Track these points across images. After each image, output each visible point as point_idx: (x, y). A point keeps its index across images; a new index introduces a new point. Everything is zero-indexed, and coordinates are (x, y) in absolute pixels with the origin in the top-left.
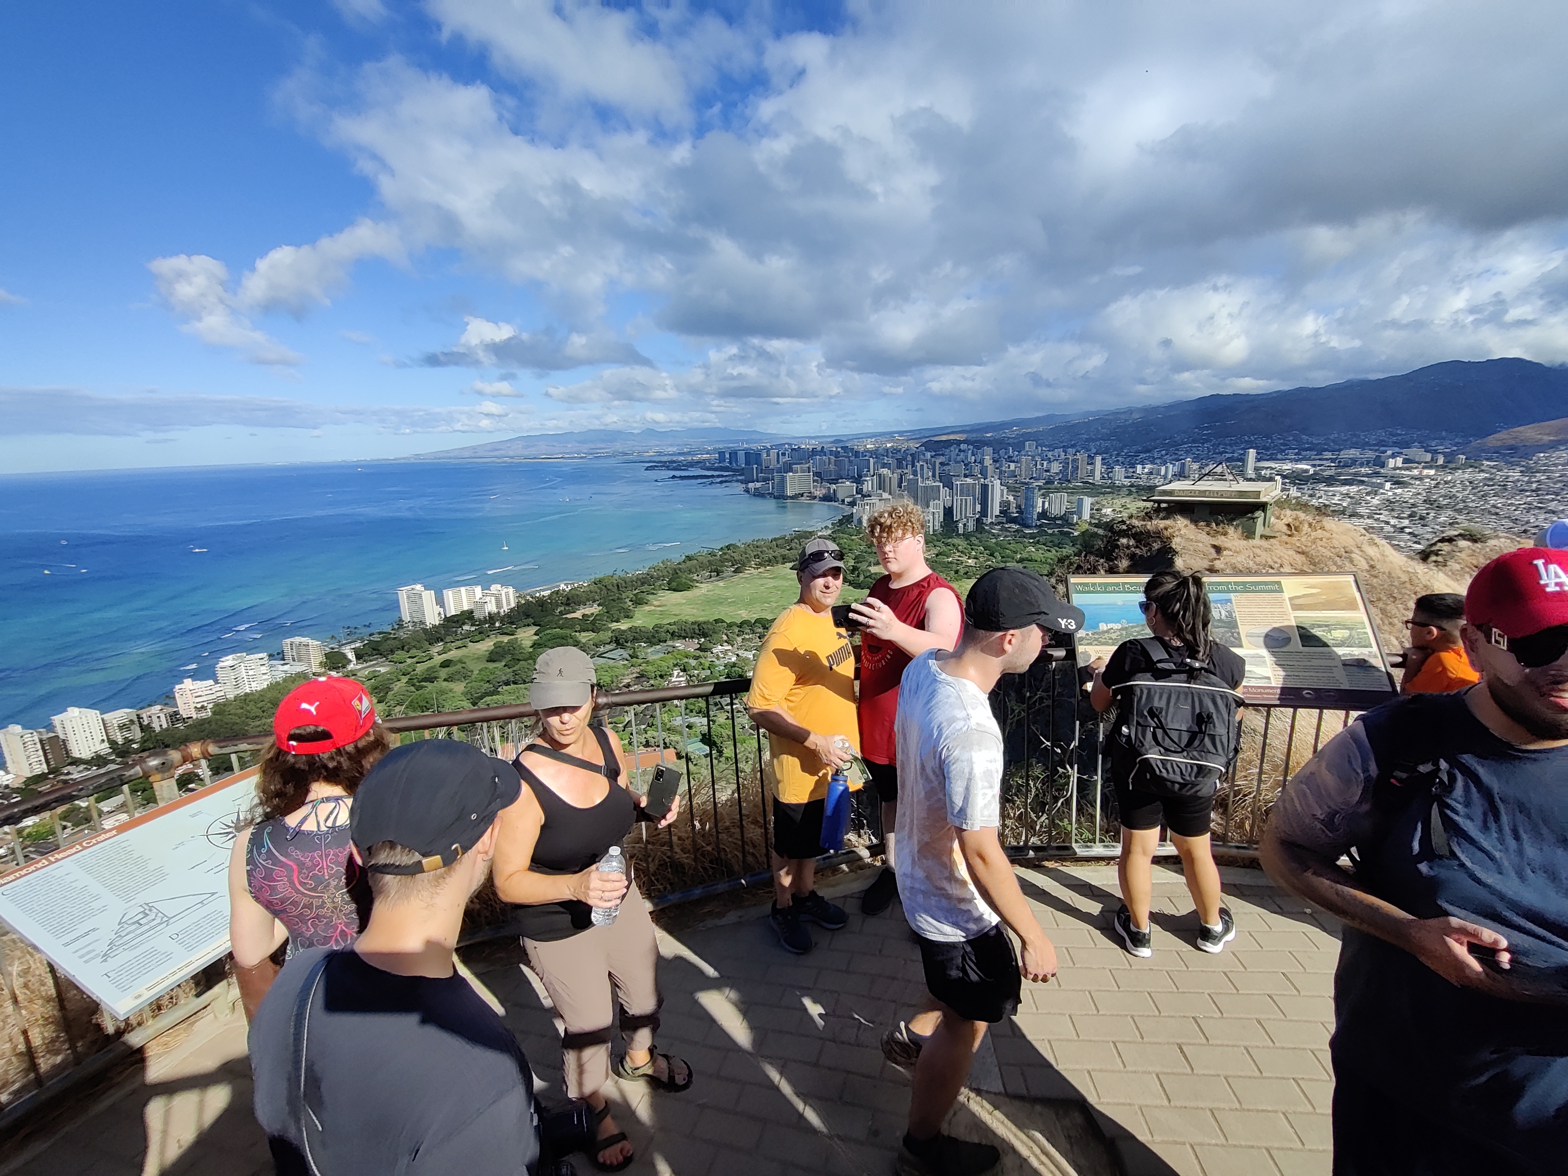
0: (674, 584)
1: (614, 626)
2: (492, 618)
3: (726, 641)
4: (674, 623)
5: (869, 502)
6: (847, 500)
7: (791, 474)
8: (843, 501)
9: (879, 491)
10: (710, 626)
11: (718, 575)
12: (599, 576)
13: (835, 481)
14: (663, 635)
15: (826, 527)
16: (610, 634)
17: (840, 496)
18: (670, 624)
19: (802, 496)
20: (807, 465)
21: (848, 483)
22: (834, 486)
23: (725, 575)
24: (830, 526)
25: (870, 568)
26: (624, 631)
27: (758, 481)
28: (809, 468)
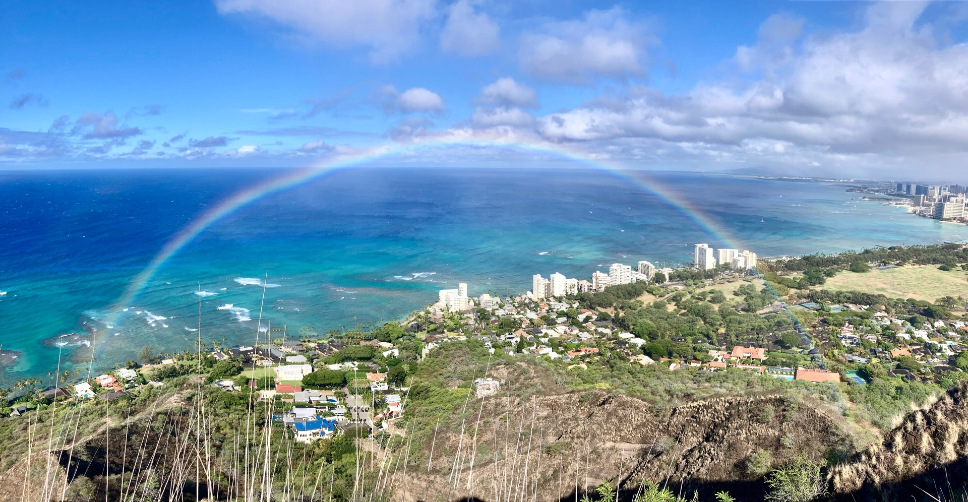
0: (854, 267)
1: (811, 288)
2: (741, 271)
3: (885, 311)
4: (851, 292)
7: (948, 203)
10: (874, 298)
11: (885, 265)
12: (808, 255)
14: (842, 299)
16: (808, 291)
18: (847, 292)
19: (955, 219)
23: (890, 266)
26: (817, 292)
27: (923, 206)
28: (962, 200)
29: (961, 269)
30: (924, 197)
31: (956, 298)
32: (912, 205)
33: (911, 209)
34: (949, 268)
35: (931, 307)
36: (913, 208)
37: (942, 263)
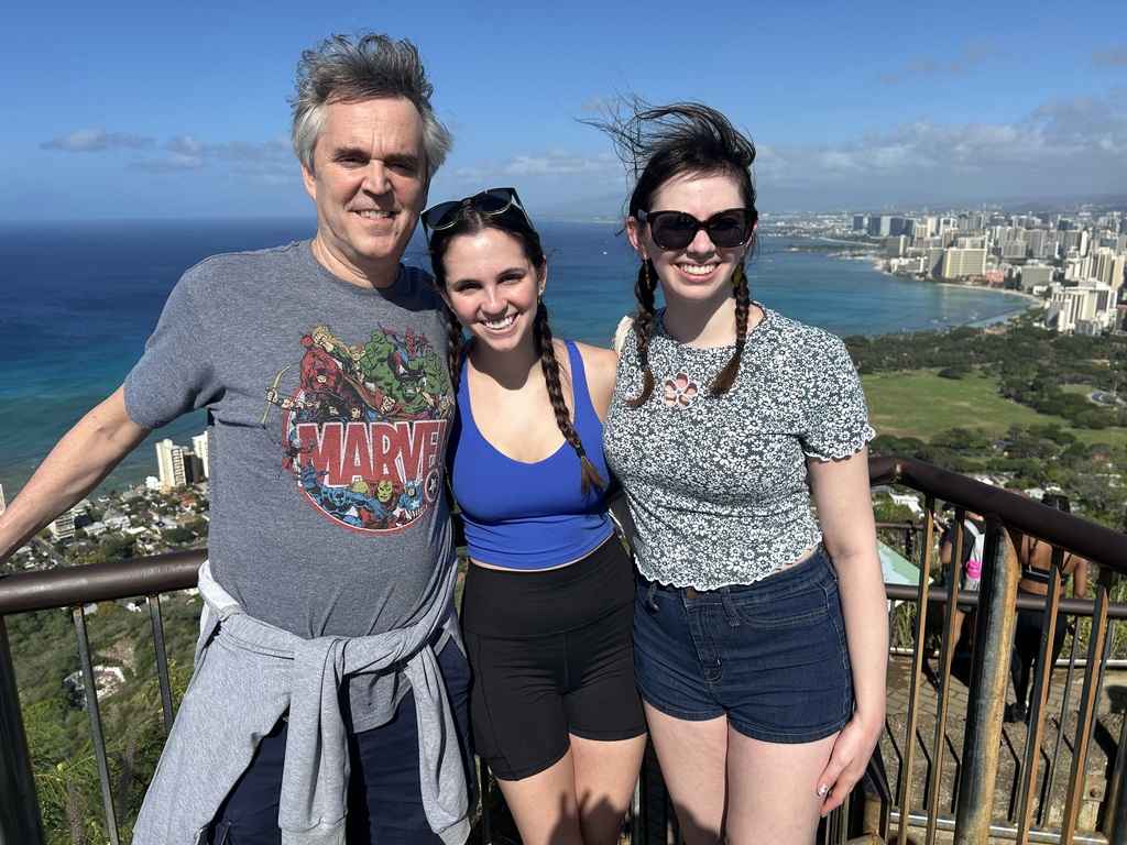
5: (1074, 293)
6: (1036, 289)
7: (954, 249)
8: (1030, 291)
9: (1091, 279)
13: (1022, 262)
15: (999, 324)
17: (1025, 282)
19: (968, 279)
20: (981, 238)
21: (1042, 266)
22: (1019, 268)
24: (1006, 323)
25: (1061, 386)
27: (905, 256)
28: (983, 242)
29: (982, 373)
30: (905, 240)
31: (974, 432)
32: (882, 257)
33: (880, 265)
34: (957, 373)
35: (922, 449)
36: (885, 261)
37: (943, 365)
